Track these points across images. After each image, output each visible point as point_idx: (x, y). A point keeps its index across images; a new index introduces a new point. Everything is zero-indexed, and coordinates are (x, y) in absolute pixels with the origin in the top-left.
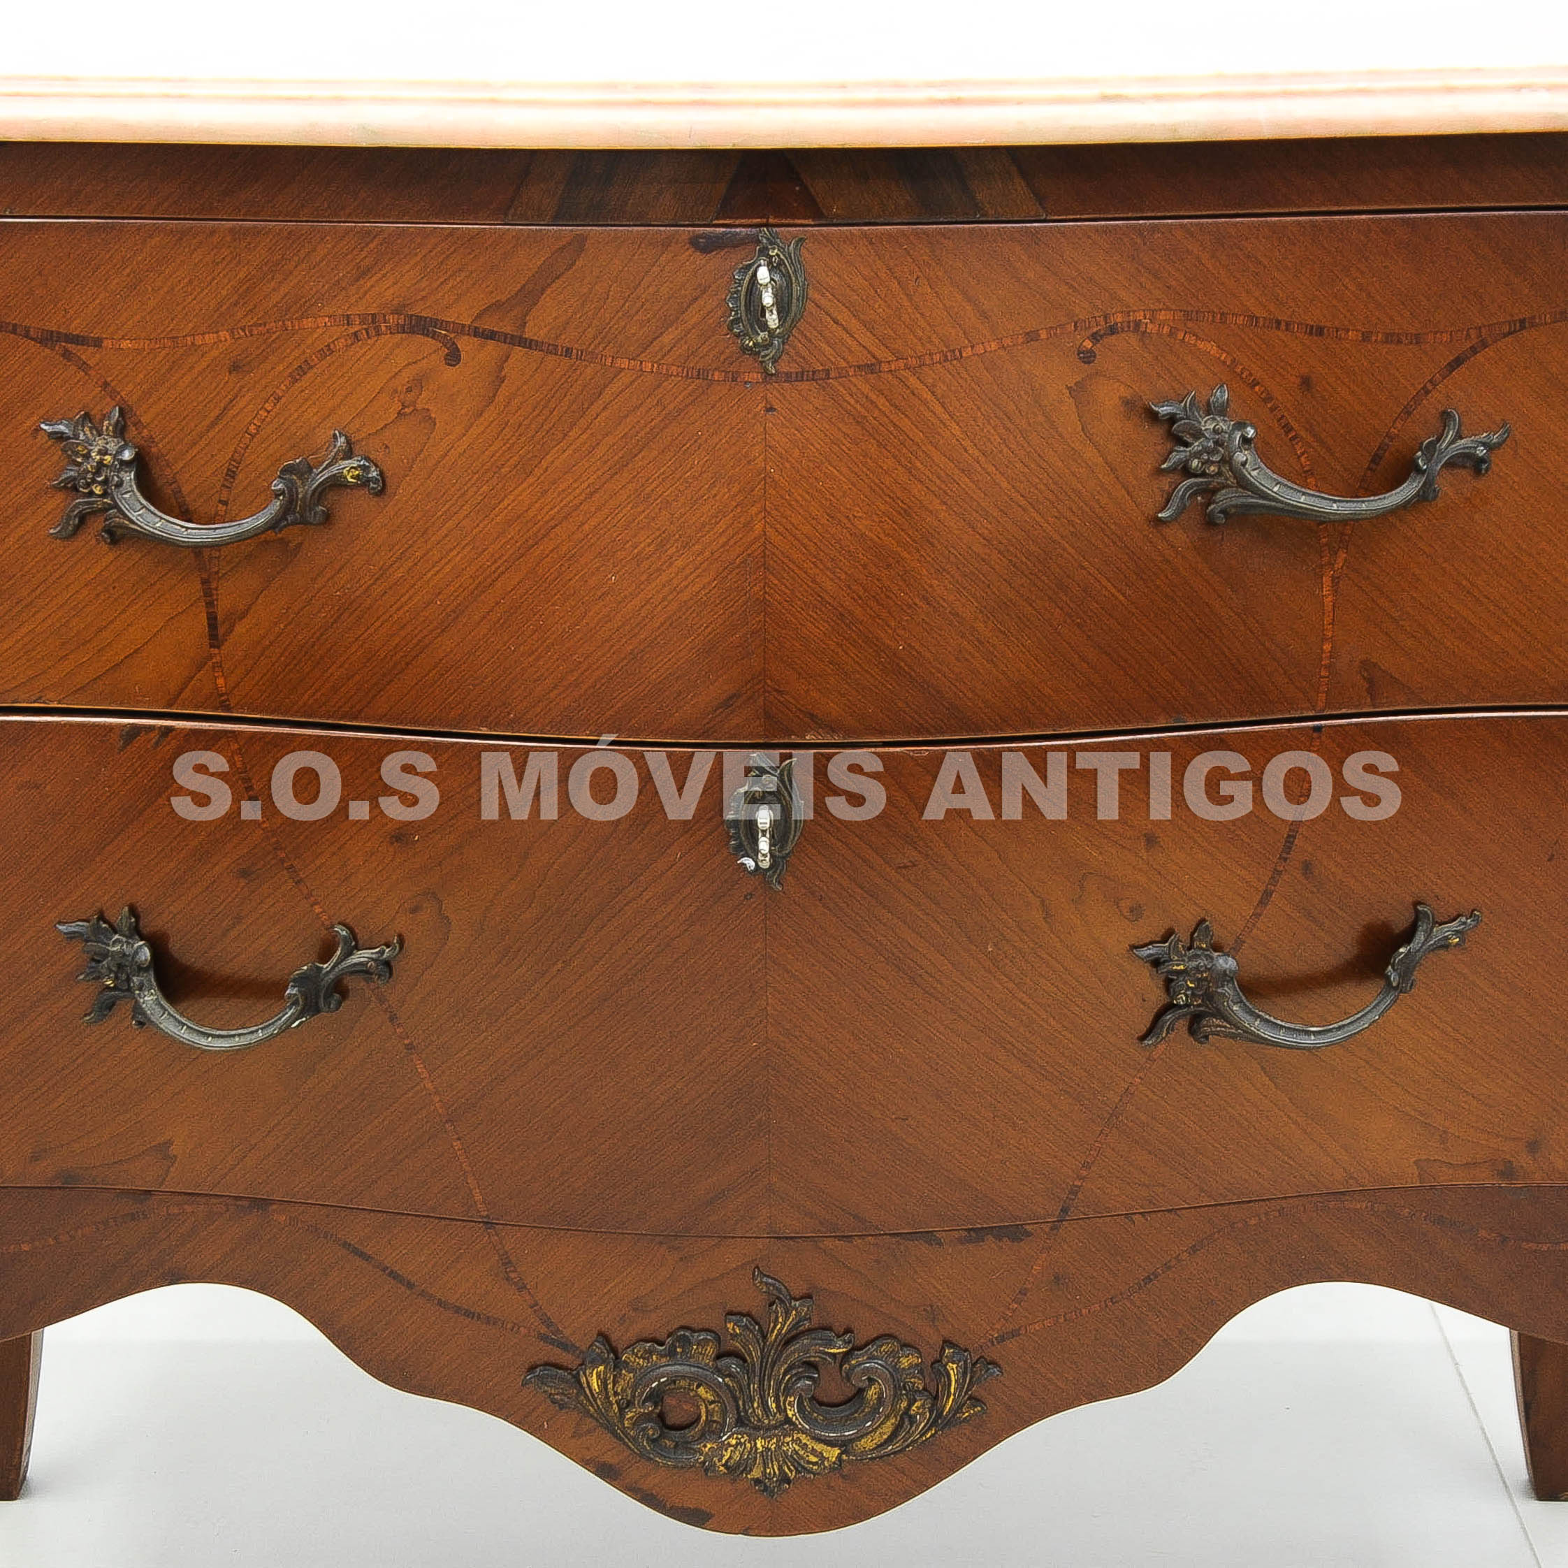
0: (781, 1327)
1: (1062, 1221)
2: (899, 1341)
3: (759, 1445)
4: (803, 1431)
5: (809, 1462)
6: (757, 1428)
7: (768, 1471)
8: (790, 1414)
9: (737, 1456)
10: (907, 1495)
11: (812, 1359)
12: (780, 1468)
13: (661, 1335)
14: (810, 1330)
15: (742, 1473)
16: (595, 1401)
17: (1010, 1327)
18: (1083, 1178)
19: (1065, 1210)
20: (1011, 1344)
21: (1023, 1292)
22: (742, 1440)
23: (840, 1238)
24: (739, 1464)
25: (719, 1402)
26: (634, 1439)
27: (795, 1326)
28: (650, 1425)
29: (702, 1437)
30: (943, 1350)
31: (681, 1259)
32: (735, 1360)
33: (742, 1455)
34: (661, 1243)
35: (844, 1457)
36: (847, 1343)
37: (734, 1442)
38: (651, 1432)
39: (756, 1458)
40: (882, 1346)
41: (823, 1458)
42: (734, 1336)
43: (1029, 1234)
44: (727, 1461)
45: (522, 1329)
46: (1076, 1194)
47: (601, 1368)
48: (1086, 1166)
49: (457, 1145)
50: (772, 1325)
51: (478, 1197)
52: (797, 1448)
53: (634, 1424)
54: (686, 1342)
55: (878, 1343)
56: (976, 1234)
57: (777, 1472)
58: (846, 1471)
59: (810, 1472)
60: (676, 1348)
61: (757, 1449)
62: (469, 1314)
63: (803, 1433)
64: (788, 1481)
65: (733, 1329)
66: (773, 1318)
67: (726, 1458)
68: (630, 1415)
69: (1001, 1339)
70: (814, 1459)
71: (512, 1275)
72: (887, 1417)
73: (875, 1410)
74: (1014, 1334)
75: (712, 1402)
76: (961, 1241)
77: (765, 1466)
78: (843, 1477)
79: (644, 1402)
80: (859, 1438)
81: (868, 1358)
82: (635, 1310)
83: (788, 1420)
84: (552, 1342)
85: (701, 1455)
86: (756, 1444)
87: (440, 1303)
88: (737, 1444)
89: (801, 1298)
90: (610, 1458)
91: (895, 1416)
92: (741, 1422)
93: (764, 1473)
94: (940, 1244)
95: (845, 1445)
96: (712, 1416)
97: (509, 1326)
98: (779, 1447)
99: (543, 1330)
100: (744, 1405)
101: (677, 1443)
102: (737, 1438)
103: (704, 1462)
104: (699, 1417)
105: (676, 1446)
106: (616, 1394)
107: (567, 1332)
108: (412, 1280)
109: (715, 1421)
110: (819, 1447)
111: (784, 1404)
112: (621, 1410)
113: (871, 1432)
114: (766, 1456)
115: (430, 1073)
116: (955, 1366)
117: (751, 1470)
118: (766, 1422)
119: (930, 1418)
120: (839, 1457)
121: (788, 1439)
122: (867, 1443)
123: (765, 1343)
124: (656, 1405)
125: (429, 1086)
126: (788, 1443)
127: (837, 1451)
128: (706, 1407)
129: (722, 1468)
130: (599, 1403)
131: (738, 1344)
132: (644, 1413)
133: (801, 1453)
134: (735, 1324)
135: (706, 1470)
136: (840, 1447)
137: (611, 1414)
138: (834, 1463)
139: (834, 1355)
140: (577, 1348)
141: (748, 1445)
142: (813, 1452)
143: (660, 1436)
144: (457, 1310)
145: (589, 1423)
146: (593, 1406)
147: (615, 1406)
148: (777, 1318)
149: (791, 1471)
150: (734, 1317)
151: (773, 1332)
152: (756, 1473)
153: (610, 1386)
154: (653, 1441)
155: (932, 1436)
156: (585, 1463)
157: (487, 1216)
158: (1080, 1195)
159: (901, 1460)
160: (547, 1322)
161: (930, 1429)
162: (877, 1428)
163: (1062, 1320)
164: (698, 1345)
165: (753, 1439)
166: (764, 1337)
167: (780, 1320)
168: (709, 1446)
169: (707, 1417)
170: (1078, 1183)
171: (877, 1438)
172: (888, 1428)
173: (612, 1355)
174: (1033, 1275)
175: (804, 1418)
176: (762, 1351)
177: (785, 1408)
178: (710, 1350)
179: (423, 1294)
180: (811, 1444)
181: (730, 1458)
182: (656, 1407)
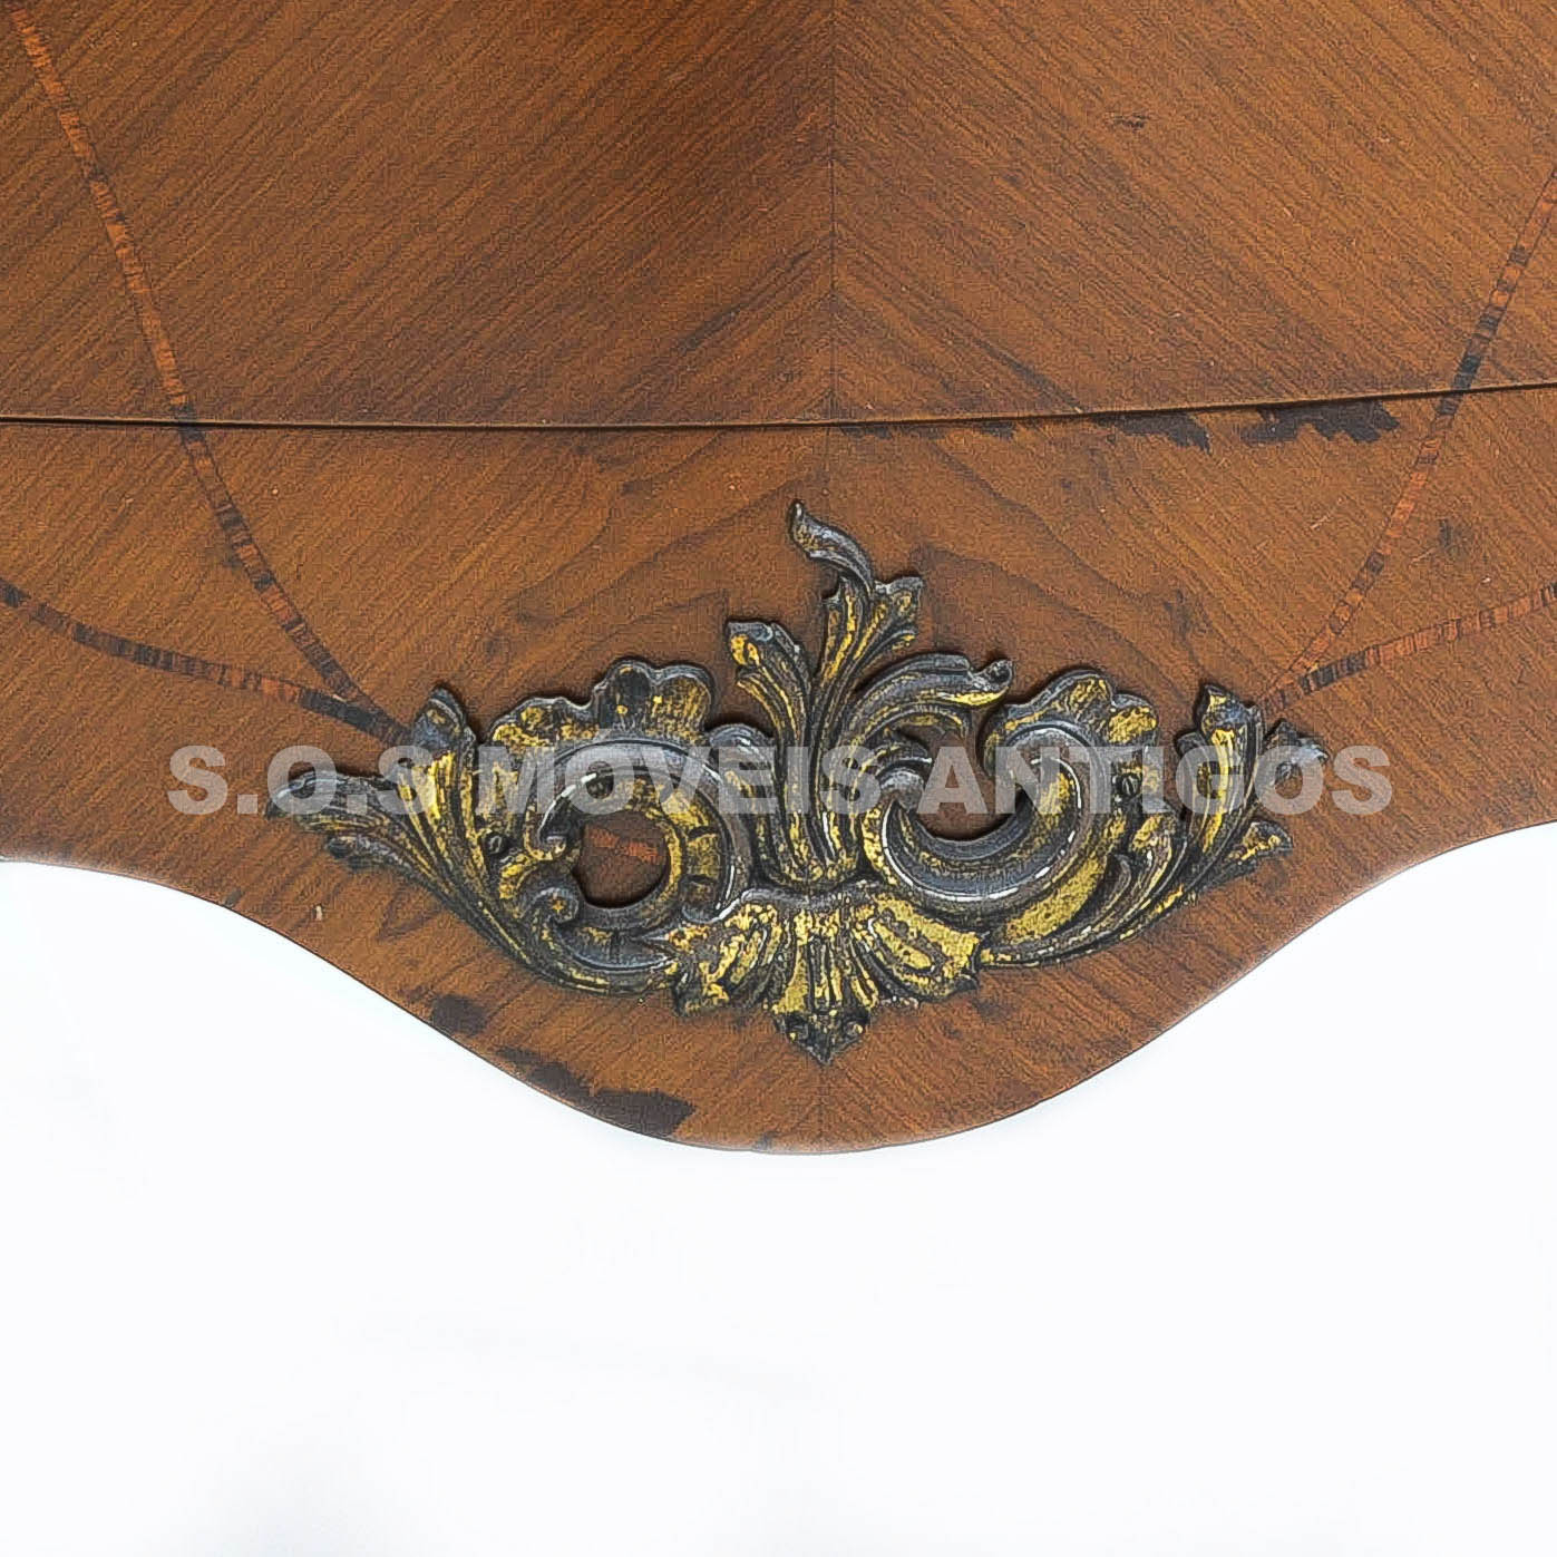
0: (852, 641)
1: (1461, 393)
2: (1109, 681)
3: (801, 931)
4: (900, 894)
5: (910, 970)
6: (796, 890)
7: (818, 993)
8: (870, 850)
9: (749, 960)
10: (1116, 1048)
11: (920, 722)
12: (845, 983)
13: (577, 680)
14: (913, 656)
15: (760, 999)
16: (432, 841)
17: (1346, 648)
18: (1510, 289)
19: (1469, 366)
20: (1345, 689)
21: (1374, 565)
22: (764, 918)
23: (984, 425)
24: (754, 976)
25: (711, 830)
26: (518, 925)
27: (885, 640)
28: (555, 892)
29: (674, 915)
30: (1202, 699)
31: (627, 489)
32: (747, 731)
33: (761, 955)
34: (581, 451)
35: (987, 956)
36: (998, 679)
37: (744, 922)
38: (558, 908)
39: (791, 963)
40: (1071, 688)
41: (939, 958)
42: (748, 669)
43: (1391, 424)
44: (728, 972)
45: (265, 682)
46: (1493, 327)
47: (447, 760)
48: (1519, 257)
49: (117, 232)
50: (831, 641)
51: (166, 361)
52: (885, 933)
53: (520, 893)
54: (636, 689)
55: (1065, 682)
56: (1283, 417)
57: (839, 997)
58: (986, 992)
59: (910, 991)
60: (615, 705)
61: (795, 938)
62: (145, 655)
63: (899, 897)
64: (863, 1018)
65: (746, 654)
66: (833, 622)
67: (726, 962)
68: (512, 870)
69: (1326, 676)
70: (920, 961)
71: (243, 553)
72: (1083, 857)
73: (1057, 842)
74: (1353, 665)
75: (695, 833)
76: (1250, 437)
77: (813, 977)
78: (978, 1006)
79: (545, 833)
80: (1019, 909)
81: (1044, 717)
82: (524, 618)
83: (865, 869)
84: (334, 710)
85: (672, 957)
86: (794, 925)
87: (81, 634)
88: (753, 928)
89: (898, 576)
90: (461, 984)
91: (1099, 857)
92: (760, 875)
93: (809, 999)
94: (1202, 443)
95: (988, 924)
96: (695, 863)
97: (237, 679)
98: (846, 933)
99: (314, 682)
100: (768, 835)
101: (616, 932)
102: (752, 913)
103: (677, 977)
104: (667, 869)
105: (616, 936)
106: (479, 822)
107: (367, 686)
108: (18, 585)
109: (700, 879)
110: (934, 930)
111: (858, 827)
112: (493, 859)
113: (1047, 893)
114: (816, 957)
115: (56, 53)
116: (1229, 735)
117: (781, 995)
118: (818, 872)
119: (1174, 859)
120: (975, 957)
121: (866, 912)
122: (1035, 923)
123: (815, 685)
124: (570, 842)
125: (52, 87)
126: (865, 923)
127: (969, 941)
128: (683, 846)
129: (717, 989)
130: (442, 847)
131: (753, 691)
132: (547, 863)
133: (894, 945)
134: (750, 640)
135: (678, 998)
136: (979, 930)
137: (469, 871)
138: (964, 970)
139: (965, 710)
140: (391, 721)
141: (777, 930)
142: (921, 943)
143: (578, 918)
144: (120, 647)
145: (420, 900)
146: (426, 854)
147: (477, 852)
148: (844, 620)
149: (869, 993)
150: (746, 626)
151: (832, 656)
152: (792, 1001)
153: (466, 804)
154: (565, 929)
155: (1178, 902)
156: (409, 998)
157: (186, 408)
158: (1502, 329)
159: (1105, 966)
160: (323, 662)
161: (1170, 888)
162: (1059, 884)
163: (1452, 634)
164: (666, 695)
165: (787, 916)
166: (815, 673)
167: (851, 626)
168: (689, 935)
169: (683, 868)
170: (1499, 299)
171: (1058, 909)
172: (1081, 887)
173: (468, 731)
174: (1396, 523)
175: (902, 859)
176: (809, 703)
177: (861, 839)
178: (692, 709)
179: (44, 615)
180: (917, 924)
181: (735, 964)
182: (570, 847)
